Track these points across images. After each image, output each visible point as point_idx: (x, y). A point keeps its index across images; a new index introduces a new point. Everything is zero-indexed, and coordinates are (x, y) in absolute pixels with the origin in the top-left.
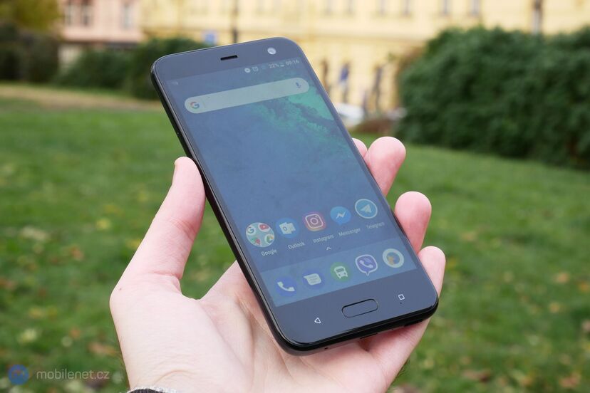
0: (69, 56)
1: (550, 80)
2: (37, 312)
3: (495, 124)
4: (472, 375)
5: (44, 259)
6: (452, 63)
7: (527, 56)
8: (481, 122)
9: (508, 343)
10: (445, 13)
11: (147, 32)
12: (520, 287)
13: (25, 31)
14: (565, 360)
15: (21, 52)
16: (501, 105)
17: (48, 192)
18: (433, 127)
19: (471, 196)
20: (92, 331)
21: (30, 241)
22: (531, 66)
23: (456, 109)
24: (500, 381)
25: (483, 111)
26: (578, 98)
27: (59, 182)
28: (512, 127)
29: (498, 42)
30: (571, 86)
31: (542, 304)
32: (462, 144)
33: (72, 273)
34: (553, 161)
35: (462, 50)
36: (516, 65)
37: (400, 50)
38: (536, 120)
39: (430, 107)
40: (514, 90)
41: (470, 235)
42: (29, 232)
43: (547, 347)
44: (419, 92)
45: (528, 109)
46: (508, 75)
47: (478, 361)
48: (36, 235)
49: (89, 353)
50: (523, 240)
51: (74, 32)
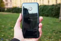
0: (6, 9)
1: (50, 9)
2: (3, 33)
3: (45, 14)
4: (43, 37)
5: (4, 28)
6: (41, 8)
7: (48, 7)
8: (44, 13)
9: (47, 34)
10: (40, 3)
11: (13, 7)
12: (48, 29)
13: (1, 7)
14: (52, 35)
15: (1, 9)
16: (46, 12)
17: (4, 22)
20: (8, 35)
21: (2, 27)
22: (48, 8)
23: (41, 12)
24: (46, 37)
25: (44, 12)
26: (53, 11)
27: (5, 21)
28: (47, 14)
30: (52, 10)
31: (50, 30)
33: (6, 29)
34: (51, 17)
40: (47, 10)
42: (2, 26)
43: (50, 34)
45: (48, 12)
47: (44, 36)
48: (3, 26)
49: (8, 37)
50: (48, 24)
51: (6, 7)
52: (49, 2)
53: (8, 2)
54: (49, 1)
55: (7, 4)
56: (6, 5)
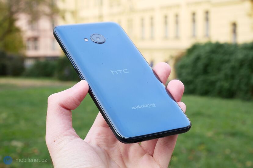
0: (29, 64)
1: (242, 63)
3: (218, 84)
5: (21, 155)
6: (198, 58)
7: (232, 53)
8: (213, 83)
10: (194, 36)
12: (234, 156)
13: (9, 53)
15: (8, 63)
16: (221, 75)
17: (22, 125)
18: (191, 87)
19: (210, 116)
21: (15, 147)
22: (233, 58)
23: (201, 78)
25: (212, 78)
27: (27, 120)
28: (226, 85)
29: (218, 48)
30: (251, 66)
31: (243, 162)
32: (205, 93)
34: (246, 99)
35: (202, 52)
36: (226, 57)
37: (175, 54)
38: (237, 81)
39: (190, 78)
40: (226, 69)
41: (209, 134)
42: (14, 143)
44: (185, 72)
45: (233, 77)
46: (223, 62)
50: (234, 134)
51: (31, 53)
52: (234, 31)
53: (38, 30)
54: (234, 25)
55: (35, 39)
56: (31, 44)
